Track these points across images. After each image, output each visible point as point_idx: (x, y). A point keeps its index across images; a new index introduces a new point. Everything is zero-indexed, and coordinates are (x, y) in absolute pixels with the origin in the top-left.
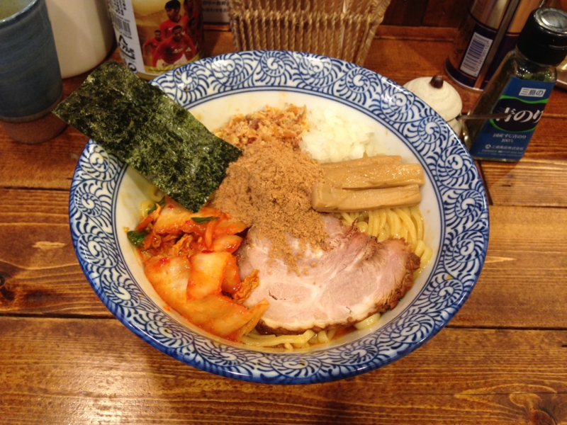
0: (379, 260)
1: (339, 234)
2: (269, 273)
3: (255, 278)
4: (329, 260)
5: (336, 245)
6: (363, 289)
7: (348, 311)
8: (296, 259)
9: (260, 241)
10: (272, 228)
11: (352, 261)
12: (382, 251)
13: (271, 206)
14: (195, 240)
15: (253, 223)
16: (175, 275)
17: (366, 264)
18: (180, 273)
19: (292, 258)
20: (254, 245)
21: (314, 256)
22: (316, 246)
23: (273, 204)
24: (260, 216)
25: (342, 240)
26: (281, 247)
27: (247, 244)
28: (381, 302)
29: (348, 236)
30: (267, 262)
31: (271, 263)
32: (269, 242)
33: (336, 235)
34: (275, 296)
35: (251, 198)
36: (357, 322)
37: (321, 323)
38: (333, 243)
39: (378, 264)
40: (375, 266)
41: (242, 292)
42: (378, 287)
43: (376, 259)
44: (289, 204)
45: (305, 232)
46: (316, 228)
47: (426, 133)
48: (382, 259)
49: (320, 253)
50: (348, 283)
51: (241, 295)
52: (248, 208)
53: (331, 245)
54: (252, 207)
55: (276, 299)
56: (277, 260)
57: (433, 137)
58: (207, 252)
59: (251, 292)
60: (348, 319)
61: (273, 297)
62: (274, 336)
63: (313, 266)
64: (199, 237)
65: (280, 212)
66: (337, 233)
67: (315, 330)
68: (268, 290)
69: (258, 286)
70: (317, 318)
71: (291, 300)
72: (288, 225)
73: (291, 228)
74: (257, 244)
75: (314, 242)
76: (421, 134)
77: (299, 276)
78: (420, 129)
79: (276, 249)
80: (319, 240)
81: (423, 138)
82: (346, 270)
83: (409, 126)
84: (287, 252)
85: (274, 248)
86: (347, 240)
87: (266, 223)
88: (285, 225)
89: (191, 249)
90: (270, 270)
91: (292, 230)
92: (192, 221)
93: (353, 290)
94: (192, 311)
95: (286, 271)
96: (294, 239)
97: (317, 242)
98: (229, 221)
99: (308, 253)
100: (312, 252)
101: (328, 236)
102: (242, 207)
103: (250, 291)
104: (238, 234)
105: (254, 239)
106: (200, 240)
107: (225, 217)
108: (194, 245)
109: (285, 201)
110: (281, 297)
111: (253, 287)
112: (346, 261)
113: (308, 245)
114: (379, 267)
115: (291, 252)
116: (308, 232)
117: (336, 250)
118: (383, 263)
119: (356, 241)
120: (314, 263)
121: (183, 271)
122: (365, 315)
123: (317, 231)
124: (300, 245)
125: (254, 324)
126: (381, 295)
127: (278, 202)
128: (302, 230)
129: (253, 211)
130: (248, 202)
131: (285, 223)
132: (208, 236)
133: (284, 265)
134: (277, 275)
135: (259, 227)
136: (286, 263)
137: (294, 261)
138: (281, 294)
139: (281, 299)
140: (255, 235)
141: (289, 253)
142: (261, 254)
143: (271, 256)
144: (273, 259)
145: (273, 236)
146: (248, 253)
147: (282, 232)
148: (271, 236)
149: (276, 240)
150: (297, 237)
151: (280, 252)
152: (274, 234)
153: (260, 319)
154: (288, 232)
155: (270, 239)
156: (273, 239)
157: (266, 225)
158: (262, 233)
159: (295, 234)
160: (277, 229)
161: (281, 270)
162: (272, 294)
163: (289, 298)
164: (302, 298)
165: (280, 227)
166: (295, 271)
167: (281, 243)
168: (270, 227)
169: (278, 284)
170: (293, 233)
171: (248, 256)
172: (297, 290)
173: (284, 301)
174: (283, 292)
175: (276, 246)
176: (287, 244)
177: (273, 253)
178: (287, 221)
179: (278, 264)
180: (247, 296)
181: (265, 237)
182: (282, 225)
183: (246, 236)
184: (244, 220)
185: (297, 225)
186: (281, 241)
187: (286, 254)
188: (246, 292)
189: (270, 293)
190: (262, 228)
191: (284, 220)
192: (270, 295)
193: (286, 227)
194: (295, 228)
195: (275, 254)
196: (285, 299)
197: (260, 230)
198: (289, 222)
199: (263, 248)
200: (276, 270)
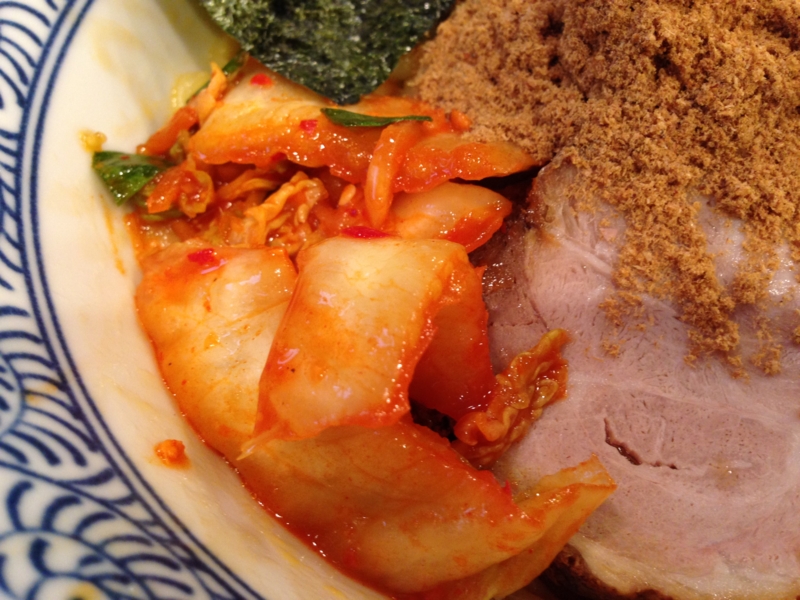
2: (610, 353)
3: (552, 362)
8: (729, 302)
9: (583, 219)
10: (638, 168)
13: (643, 78)
14: (330, 202)
15: (557, 143)
16: (235, 317)
18: (251, 315)
19: (715, 296)
20: (558, 232)
23: (652, 68)
24: (594, 119)
26: (672, 250)
27: (529, 226)
30: (604, 307)
31: (620, 309)
32: (621, 223)
34: (632, 447)
41: (498, 418)
44: (726, 73)
45: (779, 194)
51: (493, 431)
52: (544, 96)
54: (555, 89)
55: (634, 460)
58: (365, 232)
59: (532, 422)
61: (624, 450)
64: (345, 183)
65: (682, 102)
68: (600, 417)
69: (558, 396)
71: (700, 471)
72: (707, 160)
73: (716, 175)
74: (570, 230)
77: (735, 376)
79: (648, 255)
84: (697, 270)
85: (640, 247)
87: (621, 146)
88: (694, 162)
89: (313, 229)
90: (614, 339)
91: (724, 184)
92: (323, 122)
95: (682, 349)
96: (723, 220)
98: (466, 135)
99: (781, 282)
102: (516, 92)
103: (526, 415)
104: (492, 183)
105: (558, 209)
106: (348, 196)
107: (452, 123)
108: (324, 216)
109: (709, 64)
110: (656, 455)
111: (542, 400)
113: (783, 251)
115: (710, 269)
116: (788, 195)
121: (261, 306)
124: (750, 249)
127: (676, 58)
128: (768, 184)
129: (563, 102)
130: (544, 71)
131: (697, 151)
132: (378, 178)
133: (678, 324)
134: (643, 361)
135: (585, 162)
136: (684, 318)
137: (724, 309)
138: (659, 442)
139: (658, 464)
140: (565, 191)
141: (702, 277)
142: (579, 270)
143: (623, 281)
144: (630, 294)
145: (641, 202)
146: (527, 261)
147: (680, 189)
148: (631, 202)
149: (651, 218)
150: (743, 212)
151: (662, 268)
152: (646, 193)
153: (567, 546)
154: (703, 188)
155: (627, 212)
156: (639, 212)
157: (613, 154)
158: (595, 186)
159: (736, 198)
160: (662, 171)
161: (661, 342)
162: (617, 437)
163: (694, 463)
164: (748, 470)
165: (672, 166)
166: (720, 353)
167: (668, 233)
168: (630, 161)
169: (646, 399)
170: (726, 195)
171: (529, 272)
172: (728, 434)
173: (668, 474)
174: (667, 435)
175: (647, 240)
176: (695, 237)
177: (633, 268)
178: (704, 144)
179: (648, 318)
180: (514, 436)
181: (605, 201)
182: (682, 158)
183: (526, 195)
184: (522, 136)
185: (747, 164)
186: (673, 222)
187: (688, 280)
188: (511, 417)
189: (608, 433)
190: (594, 168)
191: (693, 140)
192: (610, 441)
193: (697, 170)
194: (736, 175)
195: (640, 274)
196: (673, 467)
197: (588, 173)
198: (712, 151)
199: (593, 246)
200: (637, 341)
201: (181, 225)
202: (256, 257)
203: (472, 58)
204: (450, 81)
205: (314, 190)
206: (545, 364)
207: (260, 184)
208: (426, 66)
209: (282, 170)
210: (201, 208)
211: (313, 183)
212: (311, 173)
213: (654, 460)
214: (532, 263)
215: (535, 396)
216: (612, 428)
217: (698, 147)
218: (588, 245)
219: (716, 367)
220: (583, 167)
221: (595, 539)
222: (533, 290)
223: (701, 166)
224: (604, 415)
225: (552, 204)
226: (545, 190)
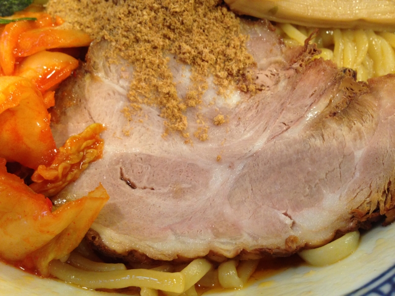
0: (361, 116)
1: (276, 62)
2: (126, 134)
3: (94, 140)
4: (254, 111)
5: (269, 82)
6: (323, 176)
7: (288, 221)
8: (182, 106)
9: (113, 68)
10: (137, 40)
11: (302, 117)
12: (368, 98)
17: (333, 125)
19: (174, 103)
20: (101, 75)
21: (221, 102)
22: (226, 82)
24: (115, 16)
25: (282, 74)
26: (155, 81)
27: (87, 72)
28: (366, 208)
29: (296, 65)
30: (123, 111)
31: (131, 113)
32: (131, 68)
33: (270, 64)
34: (133, 180)
36: (307, 247)
37: (227, 248)
38: (263, 78)
39: (358, 125)
40: (350, 128)
41: (56, 169)
42: (358, 175)
43: (353, 114)
45: (206, 51)
48: (366, 116)
49: (233, 98)
50: (290, 162)
51: (49, 175)
52: (99, 6)
53: (259, 82)
54: (104, 3)
55: (133, 186)
56: (145, 107)
59: (82, 171)
60: (287, 242)
61: (128, 182)
62: (122, 266)
63: (218, 124)
65: (156, 6)
66: (273, 59)
67: (214, 260)
68: (118, 167)
69: (98, 157)
70: (217, 235)
71: (166, 190)
72: (172, 36)
73: (177, 44)
74: (107, 74)
75: (223, 74)
77: (186, 142)
79: (143, 84)
80: (235, 72)
82: (286, 134)
84: (165, 90)
85: (140, 80)
86: (292, 72)
87: (127, 29)
90: (128, 127)
91: (180, 47)
93: (301, 176)
95: (161, 130)
96: (183, 66)
97: (230, 74)
98: (58, 27)
99: (209, 96)
100: (219, 94)
101: (254, 65)
102: (87, 5)
105: (100, 63)
107: (55, 23)
110: (144, 183)
111: (87, 160)
112: (289, 116)
113: (210, 81)
114: (359, 131)
115: (172, 90)
116: (211, 52)
117: (267, 93)
118: (368, 124)
119: (312, 75)
120: (221, 117)
122: (329, 235)
123: (230, 52)
124: (193, 80)
126: (366, 192)
128: (200, 47)
133: (159, 118)
134: (142, 138)
135: (112, 38)
136: (162, 115)
137: (179, 109)
138: (146, 177)
139: (145, 188)
140: (103, 53)
141: (168, 93)
142: (112, 94)
143: (132, 98)
144: (135, 104)
145: (138, 57)
146: (86, 91)
147: (158, 51)
148: (133, 57)
149: (144, 66)
150: (188, 61)
151: (151, 91)
152: (140, 53)
153: (90, 230)
154: (170, 50)
155: (133, 63)
156: (138, 63)
157: (125, 33)
158: (117, 50)
159: (184, 53)
160: (149, 42)
161: (151, 128)
162: (126, 176)
163: (163, 186)
164: (189, 188)
165: (153, 39)
166: (180, 132)
167: (153, 73)
168: (132, 37)
169: (142, 156)
170: (180, 53)
171: (87, 96)
172: (181, 171)
173: (149, 193)
174: (150, 173)
175: (143, 77)
176: (166, 74)
177: (137, 92)
178: (169, 27)
179: (145, 116)
180: (69, 178)
181: (123, 58)
182: (159, 35)
183: (85, 57)
184: (88, 27)
185: (190, 36)
186: (155, 67)
187: (161, 96)
188: (65, 168)
189: (122, 174)
190: (117, 41)
191: (163, 25)
192: (122, 178)
193: (167, 41)
194: (186, 42)
195: (140, 94)
196: (153, 189)
197: (114, 44)
198: (173, 30)
199: (118, 82)
200: (139, 128)
206: (90, 142)
213: (142, 185)
214: (88, 91)
215: (84, 158)
216: (124, 171)
217: (166, 29)
218: (116, 81)
219: (177, 139)
220: (111, 41)
221: (108, 226)
222: (89, 105)
223: (169, 39)
224: (120, 165)
225: (97, 61)
226: (93, 53)
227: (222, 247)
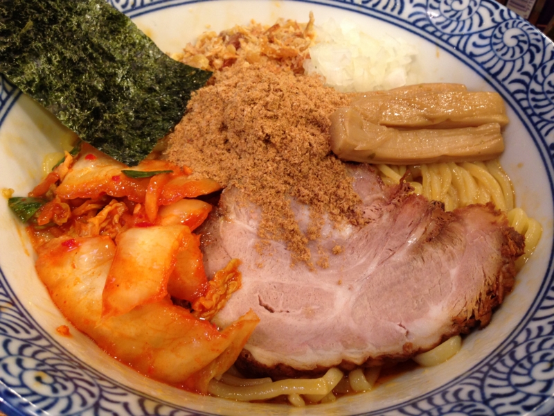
0: (452, 240)
1: (379, 199)
2: (259, 266)
3: (234, 273)
4: (364, 242)
5: (374, 215)
6: (427, 291)
7: (403, 331)
8: (305, 240)
9: (242, 210)
10: (263, 187)
11: (404, 244)
12: (456, 225)
13: (261, 149)
14: (129, 212)
15: (229, 178)
16: (87, 269)
17: (430, 249)
18: (95, 267)
19: (299, 238)
20: (232, 217)
21: (336, 235)
22: (339, 218)
23: (264, 145)
24: (243, 167)
25: (384, 208)
26: (280, 220)
27: (220, 215)
28: (464, 315)
29: (395, 201)
30: (255, 247)
31: (261, 248)
32: (259, 210)
33: (374, 200)
34: (270, 306)
35: (226, 141)
36: (421, 351)
37: (356, 357)
38: (369, 213)
39: (450, 247)
40: (444, 251)
41: (211, 299)
42: (454, 289)
43: (445, 239)
44: (293, 145)
45: (322, 193)
46: (338, 187)
47: (505, 45)
48: (455, 240)
49: (347, 230)
50: (399, 282)
51: (207, 304)
52: (223, 157)
53: (365, 216)
54: (228, 154)
55: (271, 311)
56: (273, 242)
57: (517, 50)
58: (146, 224)
59: (227, 300)
60: (404, 347)
61: (266, 307)
62: (269, 380)
63: (337, 253)
64: (136, 203)
65: (278, 158)
66: (375, 196)
67: (346, 368)
68: (257, 295)
69: (238, 288)
70: (346, 346)
71: (299, 312)
72: (291, 181)
73: (295, 187)
74: (238, 216)
75: (336, 211)
76: (495, 47)
77: (311, 270)
78: (494, 40)
79: (271, 223)
80: (346, 209)
81: (499, 54)
82: (393, 258)
83: (475, 38)
84: (291, 228)
85: (267, 220)
86: (392, 206)
87: (254, 178)
88: (286, 182)
89: (122, 225)
90: (260, 261)
91: (299, 191)
92: (122, 177)
93: (409, 293)
94: (116, 335)
95: (289, 262)
96: (301, 206)
97: (342, 211)
98: (189, 177)
99: (326, 231)
100: (334, 228)
101: (360, 201)
102: (211, 156)
103: (224, 296)
104: (202, 198)
105: (232, 207)
106: (137, 209)
107: (183, 172)
108: (127, 219)
109: (286, 142)
110: (281, 308)
111: (230, 290)
112: (394, 243)
113: (326, 216)
114: (451, 252)
115: (296, 227)
116: (325, 193)
117: (374, 225)
118: (458, 246)
119: (409, 208)
120: (338, 248)
121: (100, 263)
122: (437, 339)
123: (341, 192)
124: (312, 217)
125: (233, 358)
126: (462, 302)
127: (273, 140)
128: (316, 190)
129: (230, 160)
130: (222, 146)
131: (286, 178)
132: (151, 201)
133: (286, 251)
134: (273, 269)
135: (241, 186)
136: (288, 248)
137: (303, 243)
138: (281, 302)
139: (281, 311)
140: (234, 199)
141: (293, 230)
142: (243, 233)
143: (262, 235)
144: (265, 240)
145: (265, 201)
146: (221, 230)
147: (281, 194)
148: (261, 201)
149: (270, 208)
150: (307, 202)
151: (277, 228)
152: (267, 197)
153: (244, 349)
154: (291, 193)
155: (260, 205)
156: (265, 205)
157: (253, 182)
158: (246, 195)
159: (303, 196)
160: (273, 188)
161: (280, 260)
162: (264, 303)
163: (296, 309)
164: (318, 309)
165: (277, 185)
166: (304, 261)
167: (278, 213)
168: (259, 184)
169: (275, 285)
170: (300, 195)
171: (222, 236)
172: (310, 295)
173: (286, 315)
174: (284, 298)
175: (270, 217)
176: (289, 214)
177: (265, 230)
178: (289, 175)
179: (273, 250)
180: (219, 307)
181: (251, 202)
182: (281, 181)
183: (218, 202)
184: (215, 176)
185: (307, 182)
186: (279, 208)
187: (287, 232)
188: (217, 299)
189: (260, 301)
190: (245, 188)
191: (284, 173)
192: (261, 304)
193: (288, 186)
194: (303, 186)
195: (268, 232)
196: (288, 312)
197: (243, 190)
198: (293, 177)
199: (248, 222)
200: (270, 260)
201: (55, 230)
202: (95, 241)
203: (191, 141)
204: (182, 152)
205: (121, 208)
206: (231, 275)
207: (94, 206)
208: (171, 145)
209: (104, 199)
210: (65, 221)
211: (120, 204)
212: (119, 200)
213: (279, 310)
214: (223, 231)
215: (228, 289)
216: (262, 299)
217: (286, 176)
218: (246, 222)
219: (303, 267)
220: (241, 188)
221: (256, 345)
222: (224, 243)
223: (289, 184)
224: (258, 294)
225: (229, 205)
226: (225, 199)
227: (352, 356)
